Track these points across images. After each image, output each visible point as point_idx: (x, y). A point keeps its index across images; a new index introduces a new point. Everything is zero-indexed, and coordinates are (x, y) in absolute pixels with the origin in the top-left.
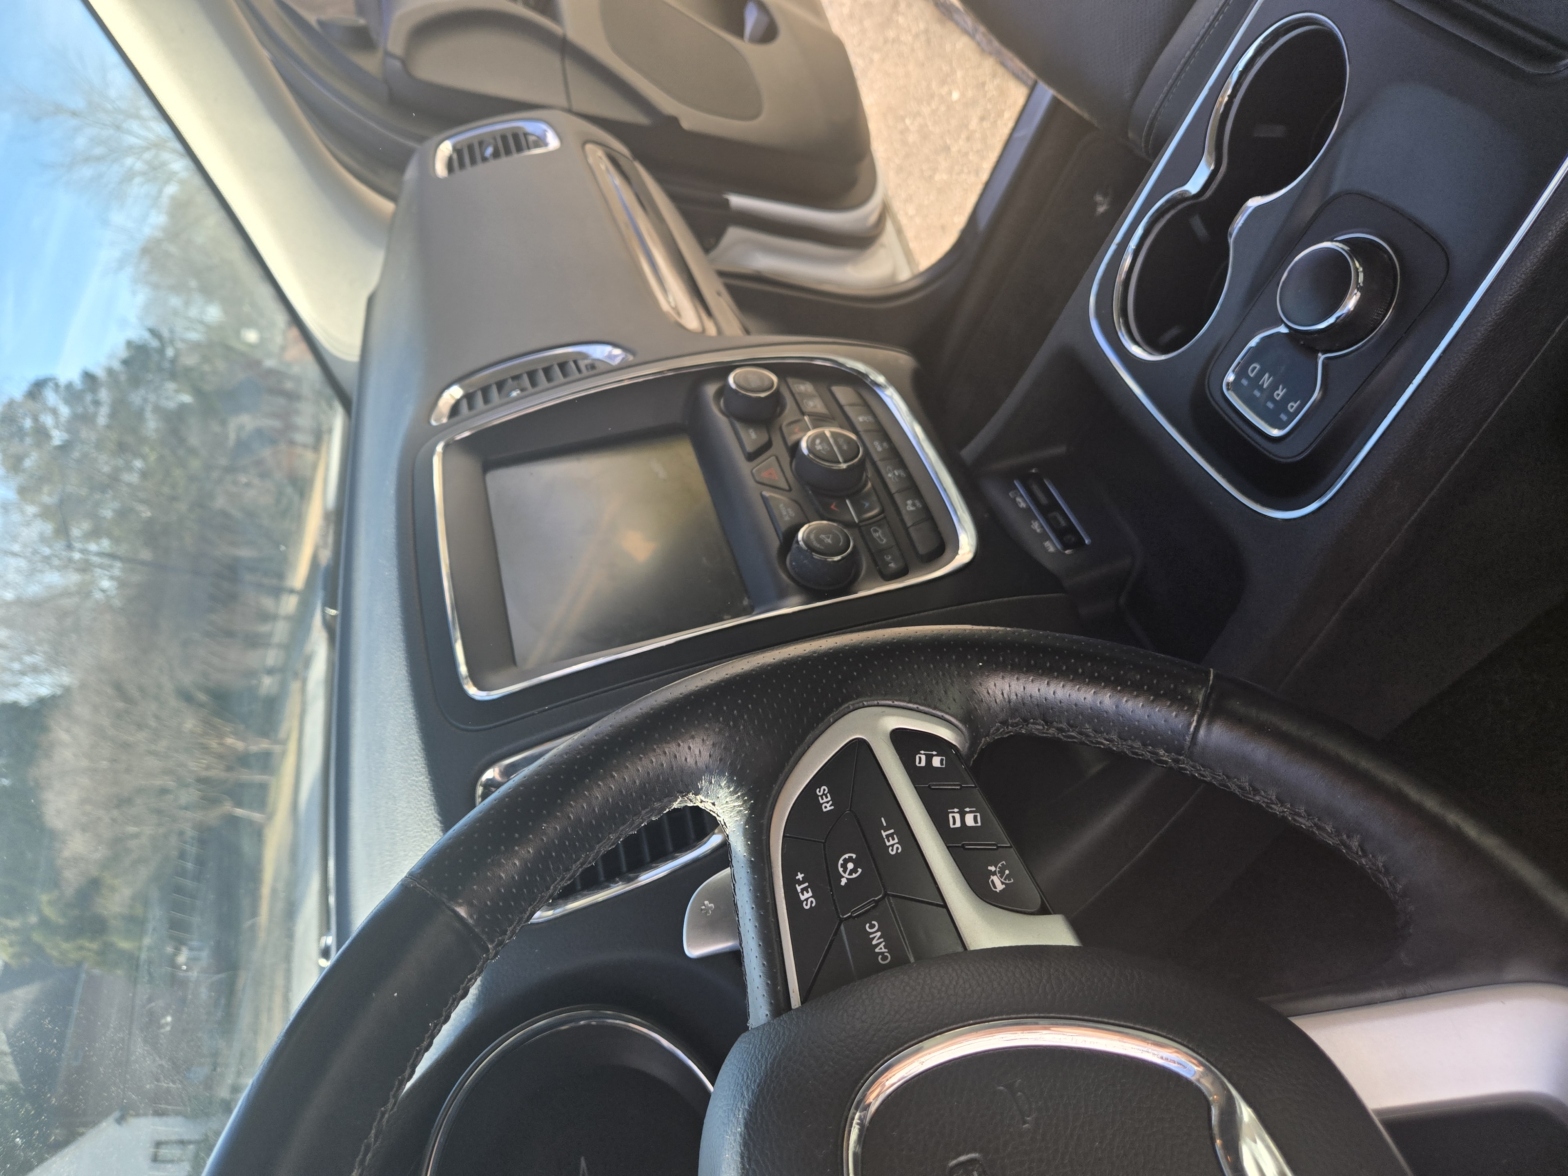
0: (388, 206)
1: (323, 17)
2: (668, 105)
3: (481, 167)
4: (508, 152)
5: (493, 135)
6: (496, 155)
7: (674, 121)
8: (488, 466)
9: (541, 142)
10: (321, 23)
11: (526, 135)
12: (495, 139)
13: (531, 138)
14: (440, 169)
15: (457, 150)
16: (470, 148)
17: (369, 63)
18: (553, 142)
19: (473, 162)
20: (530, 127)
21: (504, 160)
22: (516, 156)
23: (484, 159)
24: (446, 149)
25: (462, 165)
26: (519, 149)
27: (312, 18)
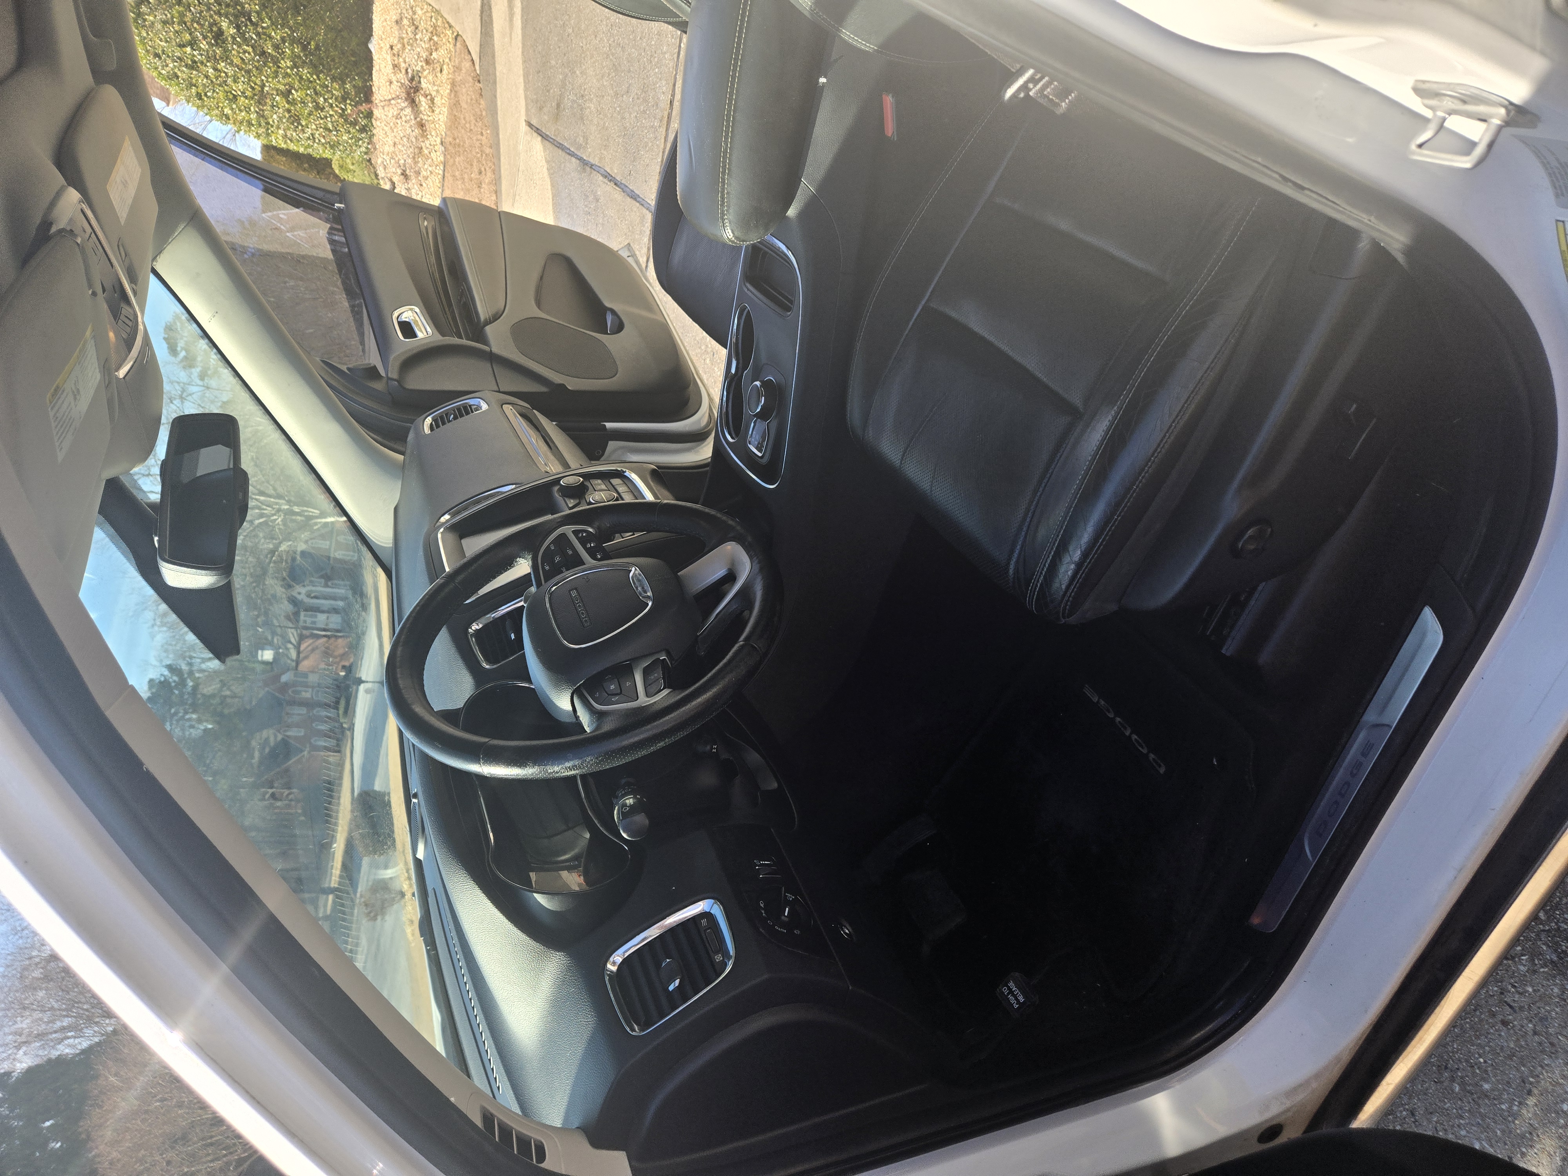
0: (401, 457)
1: (350, 366)
2: (557, 378)
3: (448, 425)
4: (461, 416)
5: (453, 409)
6: (455, 418)
7: (562, 386)
8: (462, 537)
9: (478, 408)
10: (348, 369)
11: (470, 406)
12: (454, 411)
13: (473, 407)
14: (427, 430)
15: (434, 420)
16: (442, 417)
17: (379, 386)
18: (484, 406)
19: (444, 424)
20: (471, 402)
21: (460, 420)
22: (466, 417)
23: (449, 421)
24: (429, 420)
25: (438, 426)
26: (467, 413)
27: (344, 368)
